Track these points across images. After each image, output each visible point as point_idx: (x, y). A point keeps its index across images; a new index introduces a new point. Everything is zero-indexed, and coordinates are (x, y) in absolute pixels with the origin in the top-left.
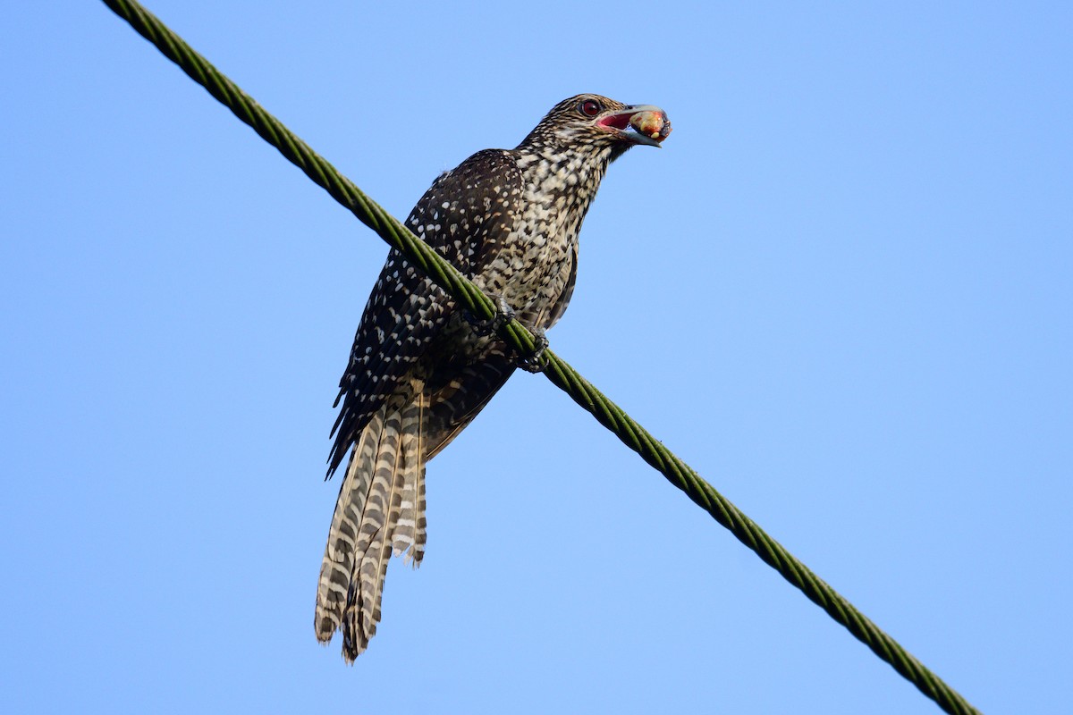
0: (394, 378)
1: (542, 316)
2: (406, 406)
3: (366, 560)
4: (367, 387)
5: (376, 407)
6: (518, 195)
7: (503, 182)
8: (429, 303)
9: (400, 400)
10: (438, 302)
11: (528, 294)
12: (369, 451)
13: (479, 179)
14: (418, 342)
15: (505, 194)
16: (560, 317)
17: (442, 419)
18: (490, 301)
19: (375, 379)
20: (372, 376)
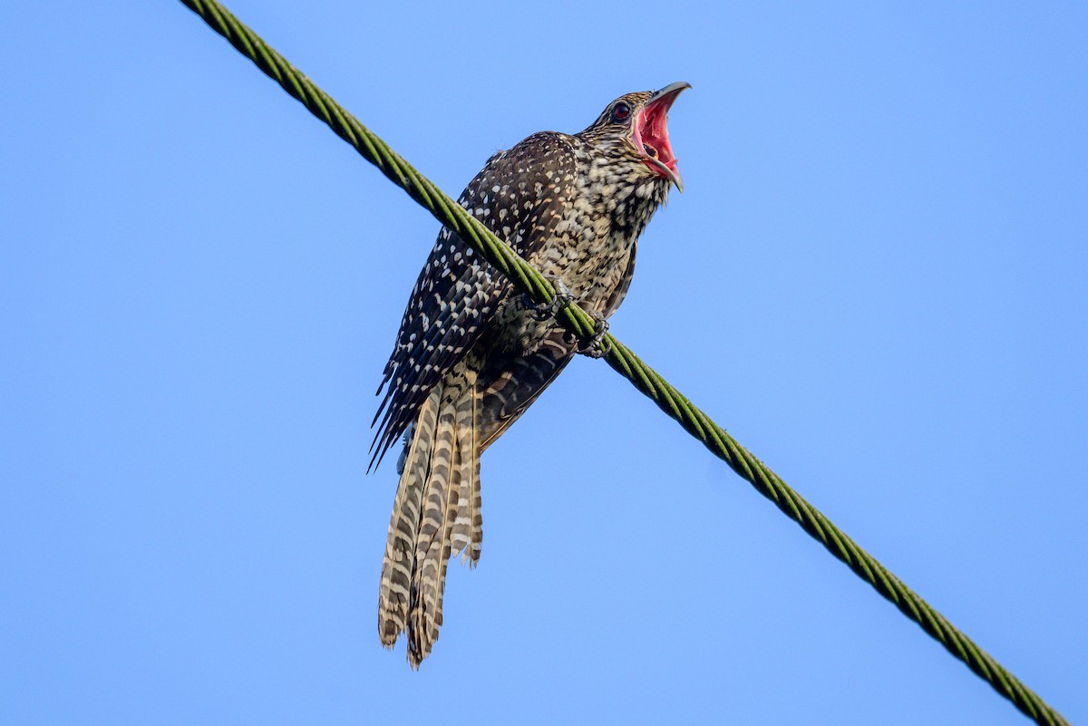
0: (437, 368)
1: (598, 306)
2: (459, 398)
3: (427, 562)
4: (410, 376)
6: (571, 180)
7: (556, 167)
8: (475, 290)
9: (454, 393)
10: (484, 290)
11: (584, 284)
12: (424, 446)
13: (532, 163)
14: (462, 331)
16: (617, 308)
17: (492, 411)
18: (548, 284)
19: (418, 368)
20: (414, 365)
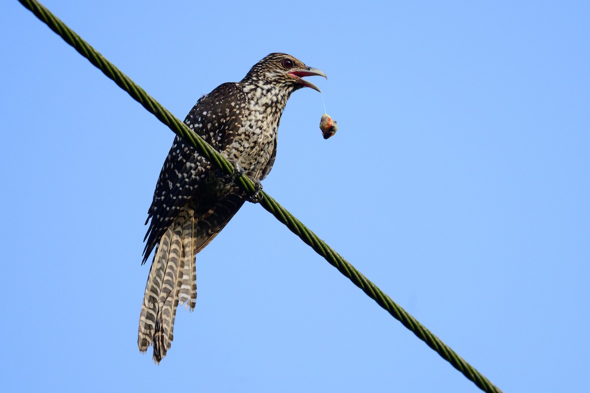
0: (178, 208)
1: (258, 174)
2: (185, 223)
3: (165, 307)
4: (164, 213)
5: (169, 224)
6: (244, 107)
7: (236, 100)
8: (197, 166)
9: (182, 220)
10: (201, 166)
11: (252, 161)
12: (165, 248)
13: (223, 99)
14: (191, 188)
15: (237, 107)
16: (268, 174)
17: (204, 231)
18: (230, 164)
19: (168, 209)
20: (166, 207)
